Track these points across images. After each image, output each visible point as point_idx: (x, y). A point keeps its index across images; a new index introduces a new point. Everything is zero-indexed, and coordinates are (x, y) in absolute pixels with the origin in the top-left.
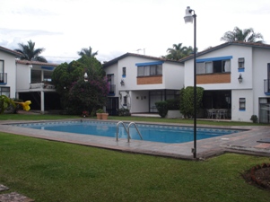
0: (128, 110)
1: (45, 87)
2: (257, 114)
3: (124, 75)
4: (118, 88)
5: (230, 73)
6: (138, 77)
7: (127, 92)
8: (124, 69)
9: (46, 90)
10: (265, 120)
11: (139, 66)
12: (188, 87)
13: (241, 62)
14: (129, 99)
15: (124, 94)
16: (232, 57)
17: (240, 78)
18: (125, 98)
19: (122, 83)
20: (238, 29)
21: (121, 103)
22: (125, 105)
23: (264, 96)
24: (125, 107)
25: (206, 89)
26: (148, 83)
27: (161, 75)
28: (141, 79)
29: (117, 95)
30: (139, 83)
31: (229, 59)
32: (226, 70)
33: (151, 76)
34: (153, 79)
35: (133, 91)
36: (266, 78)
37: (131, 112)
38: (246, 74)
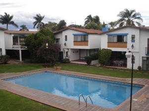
0: (68, 60)
1: (21, 48)
2: (141, 65)
3: (66, 40)
4: (63, 47)
5: (126, 43)
6: (74, 41)
7: (68, 49)
8: (66, 36)
9: (22, 49)
10: (145, 69)
11: (75, 35)
12: (103, 49)
13: (133, 38)
14: (69, 53)
15: (66, 51)
16: (128, 34)
17: (133, 46)
18: (67, 52)
19: (65, 44)
20: (127, 10)
21: (65, 55)
22: (67, 56)
23: (145, 56)
24: (67, 58)
25: (113, 50)
26: (80, 45)
27: (88, 41)
28: (76, 43)
29: (62, 50)
30: (74, 45)
31: (126, 35)
32: (124, 41)
33: (82, 41)
34: (83, 43)
35: (71, 49)
36: (147, 47)
37: (70, 60)
38: (136, 44)
